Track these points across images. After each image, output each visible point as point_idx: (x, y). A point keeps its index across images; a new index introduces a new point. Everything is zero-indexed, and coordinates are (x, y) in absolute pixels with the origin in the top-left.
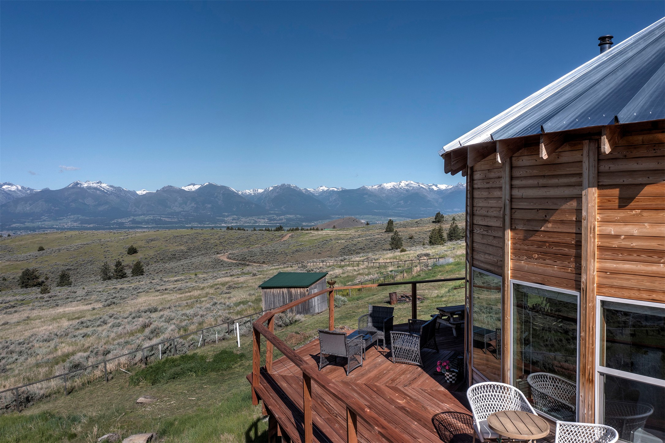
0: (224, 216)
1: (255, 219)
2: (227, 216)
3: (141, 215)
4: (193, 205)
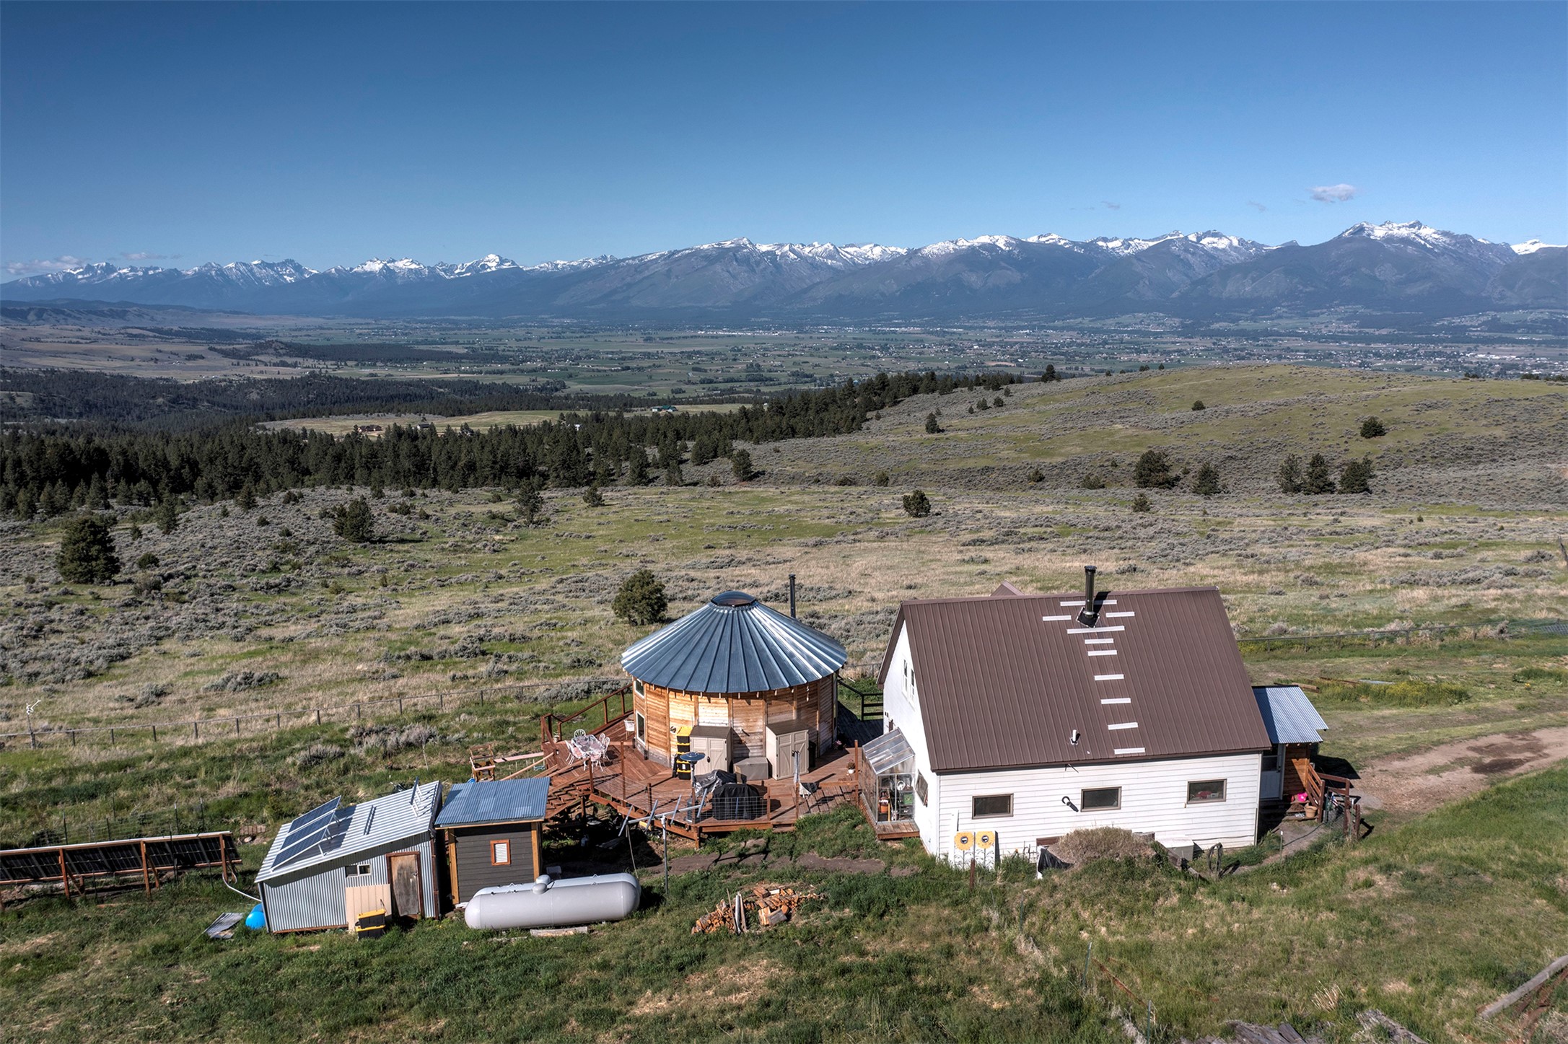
3: (1518, 308)
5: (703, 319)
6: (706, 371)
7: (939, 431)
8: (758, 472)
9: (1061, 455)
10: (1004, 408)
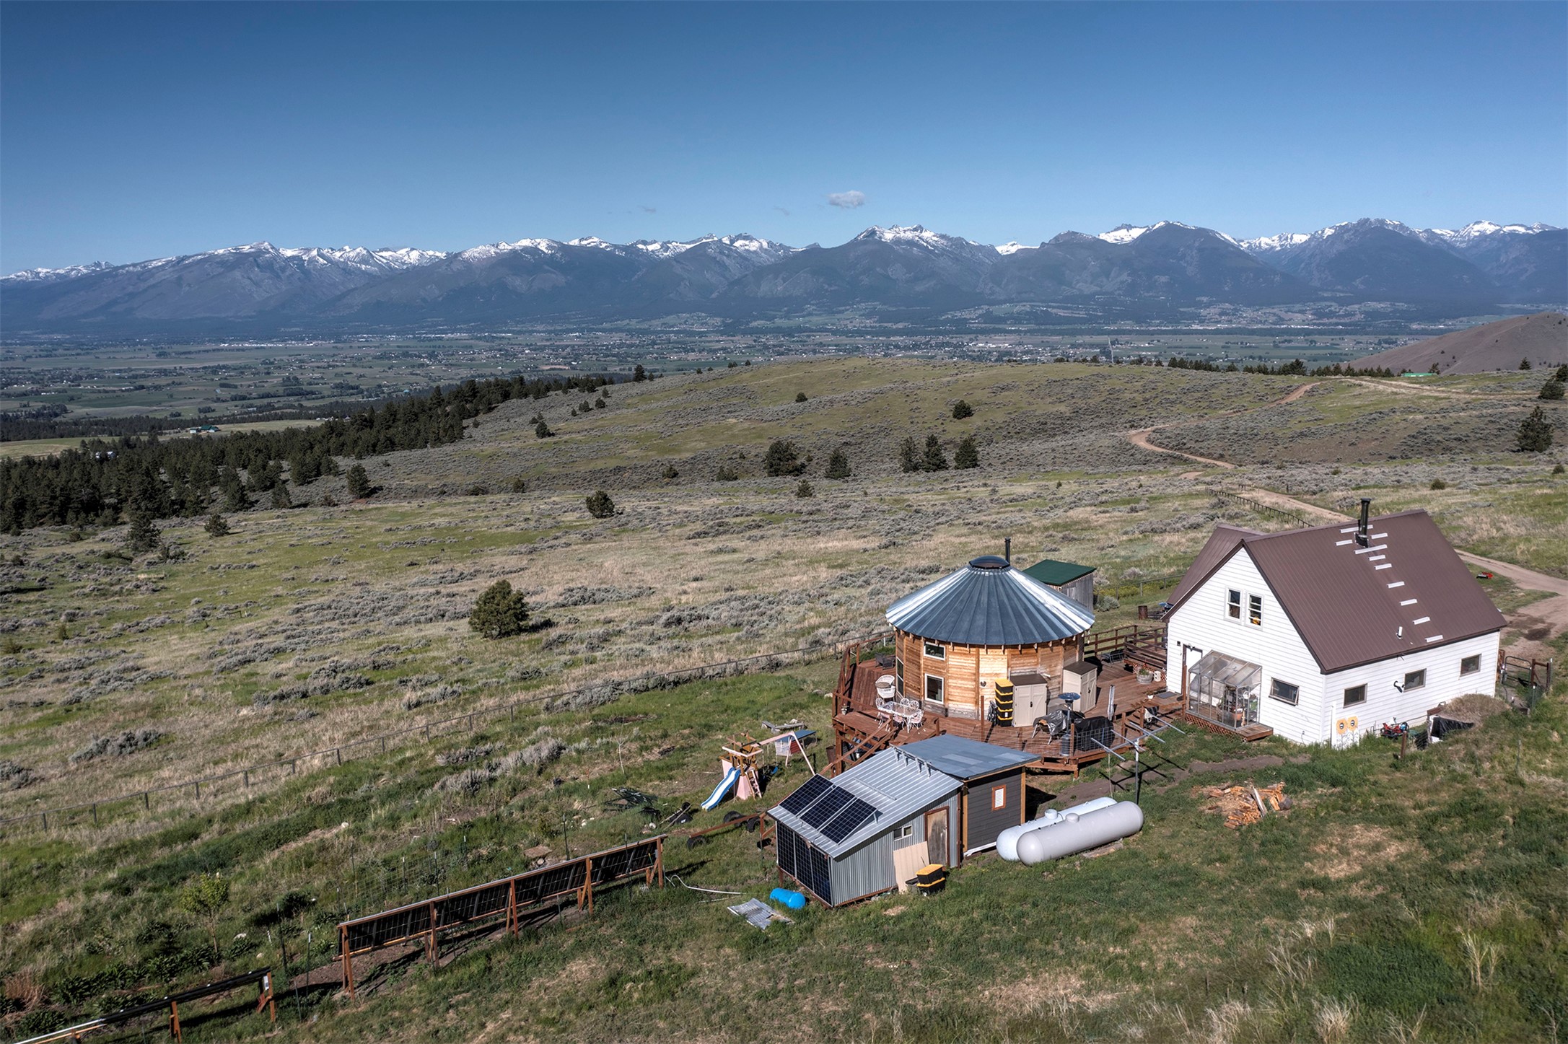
0: (1199, 305)
1: (1279, 313)
2: (1208, 306)
3: (1005, 302)
4: (1124, 277)
5: (223, 330)
6: (236, 387)
7: (550, 435)
8: (375, 488)
9: (687, 451)
10: (606, 409)
